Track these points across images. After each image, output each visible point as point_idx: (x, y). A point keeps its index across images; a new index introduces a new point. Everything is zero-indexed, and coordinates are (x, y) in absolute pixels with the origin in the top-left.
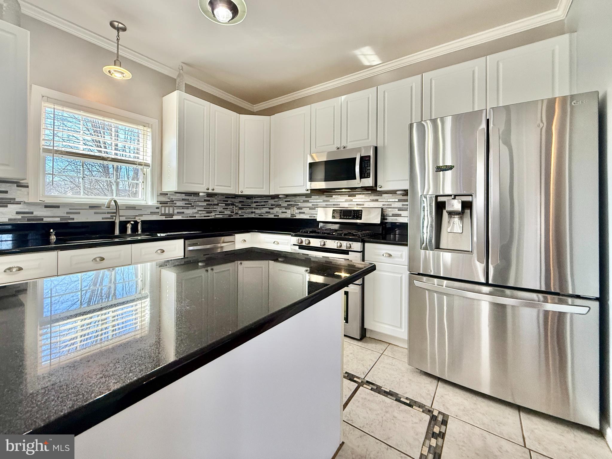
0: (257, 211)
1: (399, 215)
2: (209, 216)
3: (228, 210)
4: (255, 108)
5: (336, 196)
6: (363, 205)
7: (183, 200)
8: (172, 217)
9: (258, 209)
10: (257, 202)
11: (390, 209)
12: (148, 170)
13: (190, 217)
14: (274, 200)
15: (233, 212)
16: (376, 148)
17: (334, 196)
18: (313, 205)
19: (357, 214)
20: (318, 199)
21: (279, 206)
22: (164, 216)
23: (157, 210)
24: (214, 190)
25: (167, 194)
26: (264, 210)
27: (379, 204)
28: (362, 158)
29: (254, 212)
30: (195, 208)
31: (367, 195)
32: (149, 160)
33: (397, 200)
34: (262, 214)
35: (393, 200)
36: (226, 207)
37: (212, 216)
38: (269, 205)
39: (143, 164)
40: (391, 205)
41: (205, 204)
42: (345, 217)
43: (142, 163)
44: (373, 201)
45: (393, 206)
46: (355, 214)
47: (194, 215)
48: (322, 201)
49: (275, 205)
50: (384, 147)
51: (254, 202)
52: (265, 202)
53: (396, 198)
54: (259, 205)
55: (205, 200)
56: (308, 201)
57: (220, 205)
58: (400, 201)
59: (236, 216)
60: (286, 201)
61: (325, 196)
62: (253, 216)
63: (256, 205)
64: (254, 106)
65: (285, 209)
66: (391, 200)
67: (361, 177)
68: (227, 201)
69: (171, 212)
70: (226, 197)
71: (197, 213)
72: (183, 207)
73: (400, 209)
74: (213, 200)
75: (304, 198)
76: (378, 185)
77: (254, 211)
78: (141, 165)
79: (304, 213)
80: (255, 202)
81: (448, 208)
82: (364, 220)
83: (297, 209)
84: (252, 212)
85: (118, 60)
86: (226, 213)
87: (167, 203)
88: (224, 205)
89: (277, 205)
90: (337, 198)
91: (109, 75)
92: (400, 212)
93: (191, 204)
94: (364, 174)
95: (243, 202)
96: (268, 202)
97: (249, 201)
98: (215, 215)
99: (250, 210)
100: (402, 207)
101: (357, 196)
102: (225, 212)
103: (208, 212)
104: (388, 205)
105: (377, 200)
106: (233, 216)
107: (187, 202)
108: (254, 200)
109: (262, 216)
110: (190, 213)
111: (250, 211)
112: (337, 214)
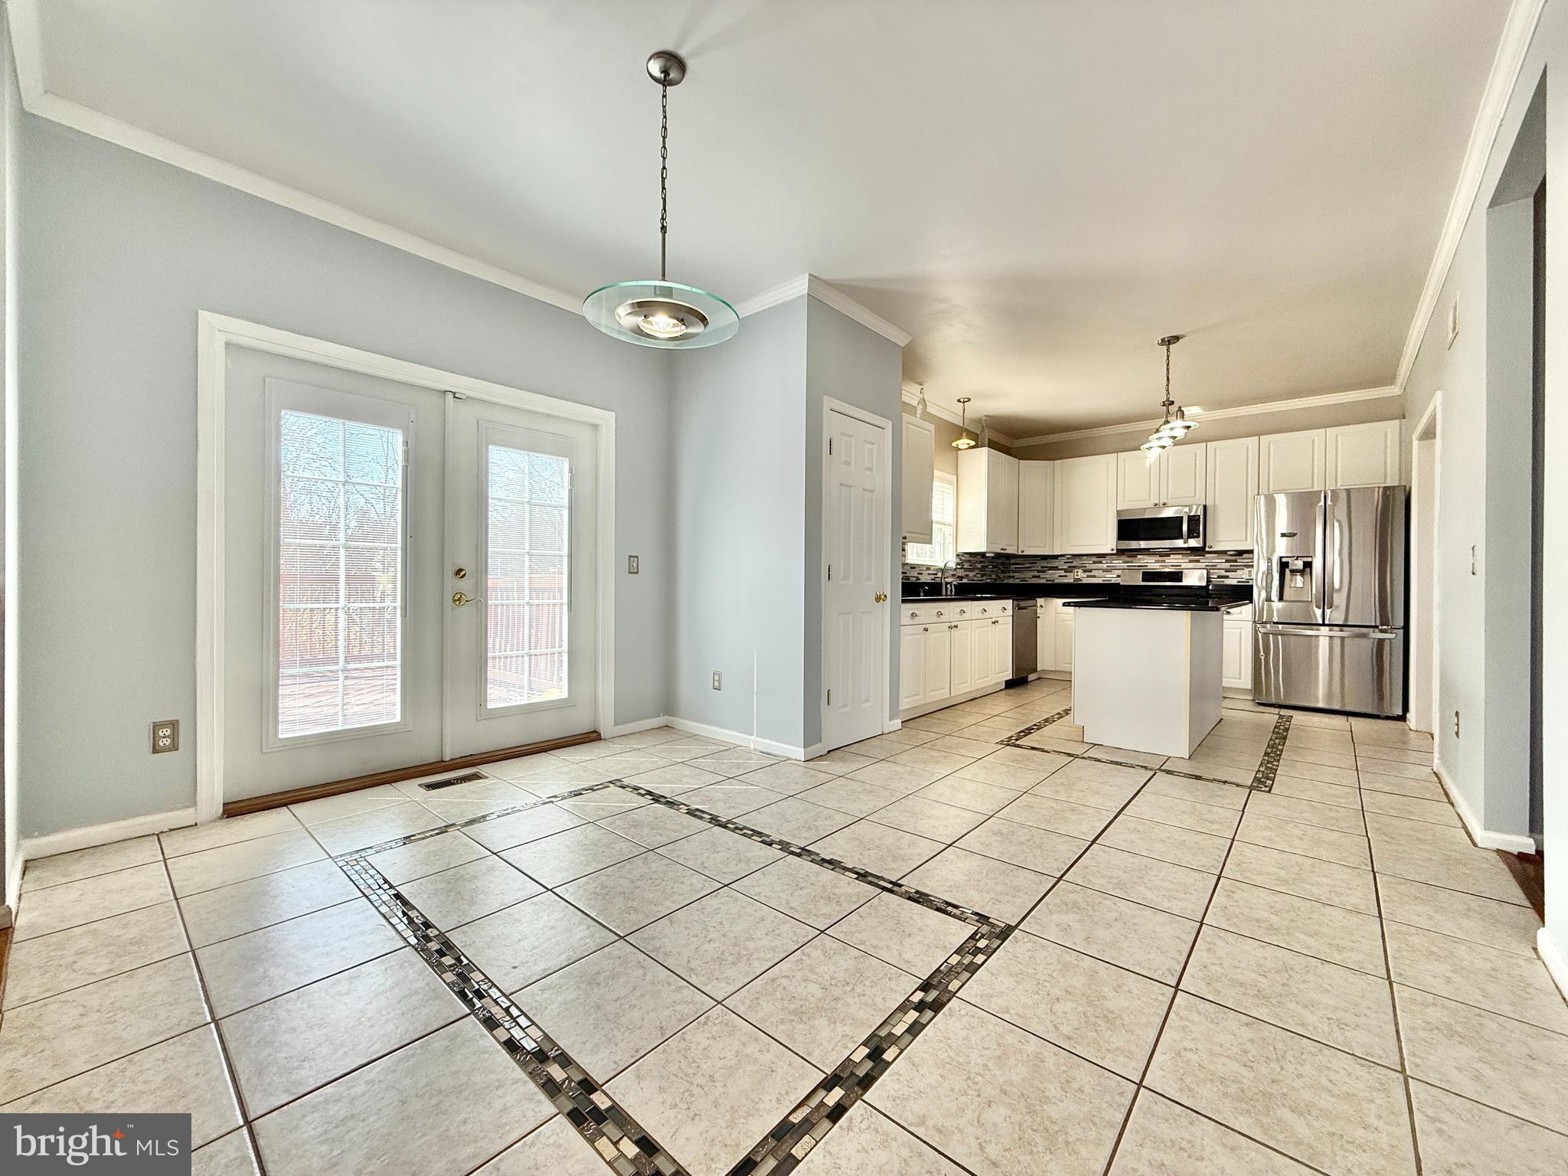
1: (1227, 577)
5: (1143, 556)
6: (1180, 566)
7: (968, 561)
8: (962, 580)
9: (1019, 572)
11: (1216, 571)
12: (952, 531)
14: (1045, 561)
16: (1205, 507)
17: (1139, 557)
19: (1174, 576)
20: (1119, 560)
21: (1056, 568)
24: (1005, 550)
26: (1029, 574)
27: (1205, 566)
28: (1190, 518)
29: (1015, 576)
31: (1187, 555)
33: (1224, 561)
34: (1026, 579)
35: (1219, 561)
38: (1037, 568)
40: (1216, 566)
41: (980, 565)
42: (1160, 580)
44: (1190, 561)
45: (1218, 567)
46: (1172, 576)
48: (1121, 562)
49: (1047, 567)
50: (1214, 506)
52: (1031, 563)
53: (1223, 559)
54: (1023, 568)
55: (980, 561)
56: (1101, 562)
58: (1228, 561)
60: (1065, 562)
61: (1126, 556)
62: (1011, 581)
63: (1016, 568)
65: (1065, 572)
66: (1217, 561)
67: (1189, 537)
69: (962, 574)
72: (968, 569)
76: (1207, 545)
77: (1012, 574)
79: (1094, 577)
80: (1014, 564)
81: (1291, 567)
82: (1186, 582)
83: (1084, 572)
84: (1011, 576)
87: (961, 565)
89: (1050, 567)
90: (1144, 559)
92: (1227, 574)
94: (1193, 533)
96: (1035, 563)
100: (1231, 568)
101: (1172, 556)
103: (982, 576)
105: (1198, 561)
107: (970, 564)
109: (1027, 581)
110: (972, 577)
112: (1148, 576)
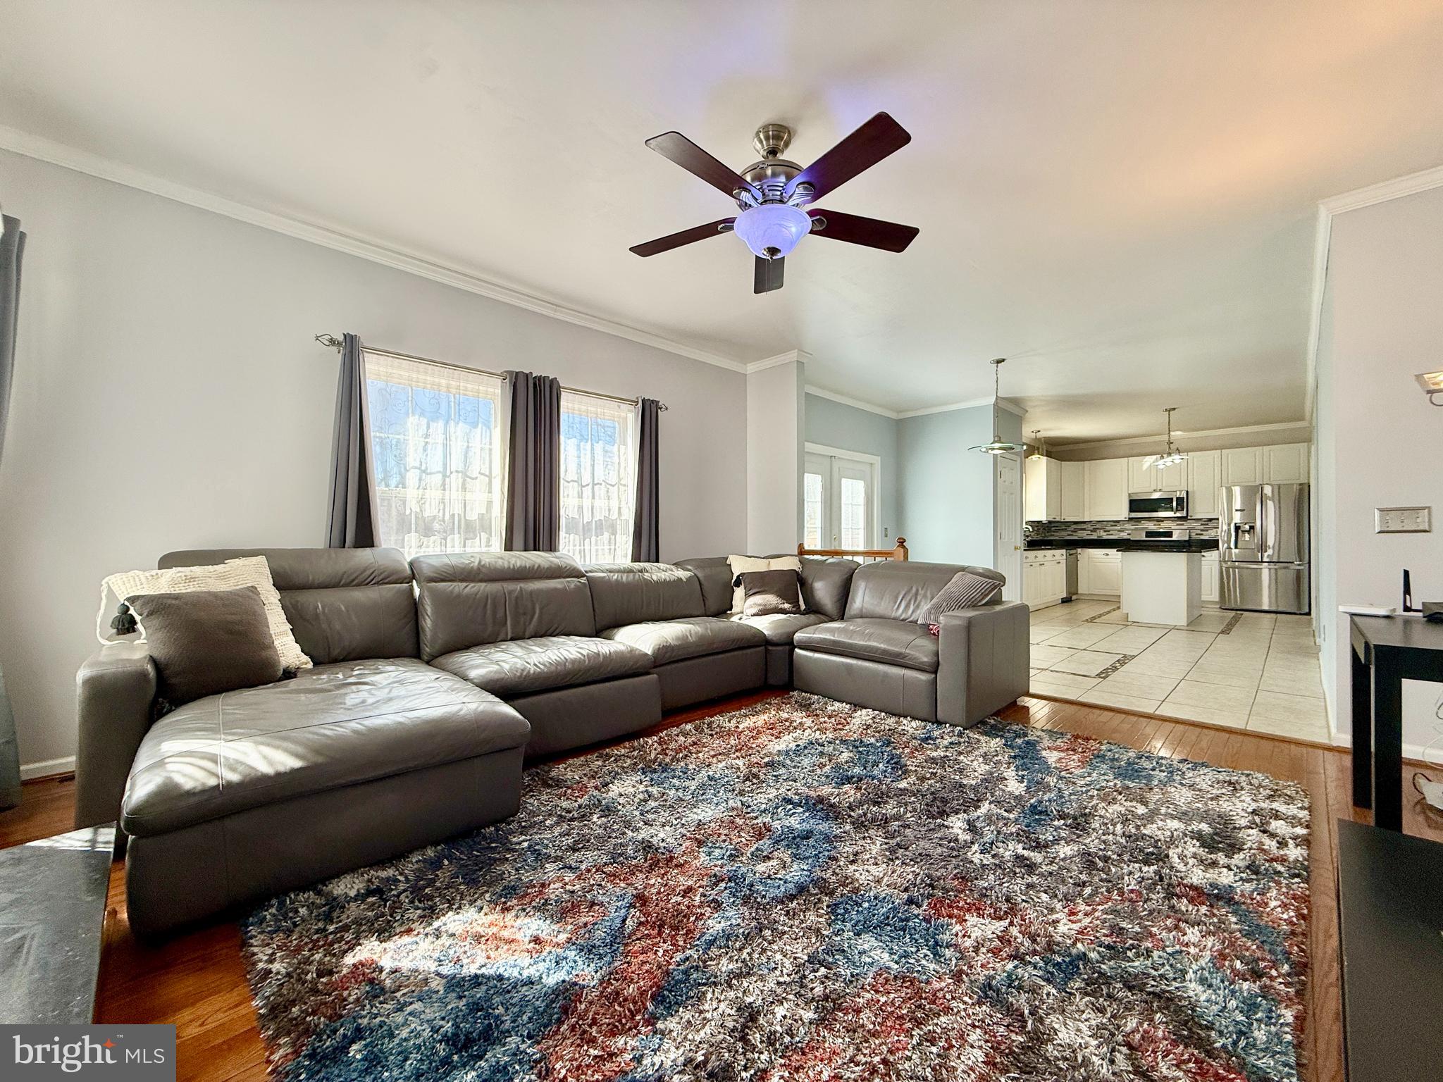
1: (1202, 534)
11: (1195, 531)
16: (1187, 492)
21: (1084, 529)
26: (1064, 534)
27: (1188, 528)
28: (1177, 498)
31: (1173, 521)
33: (1200, 524)
42: (1157, 536)
44: (1178, 525)
46: (1165, 534)
49: (1079, 529)
50: (1193, 491)
58: (1203, 525)
60: (1091, 526)
61: (1137, 522)
66: (1195, 525)
73: (1202, 530)
79: (1111, 534)
81: (1242, 529)
83: (1104, 531)
100: (1206, 529)
101: (1165, 522)
104: (1194, 528)
112: (1149, 534)
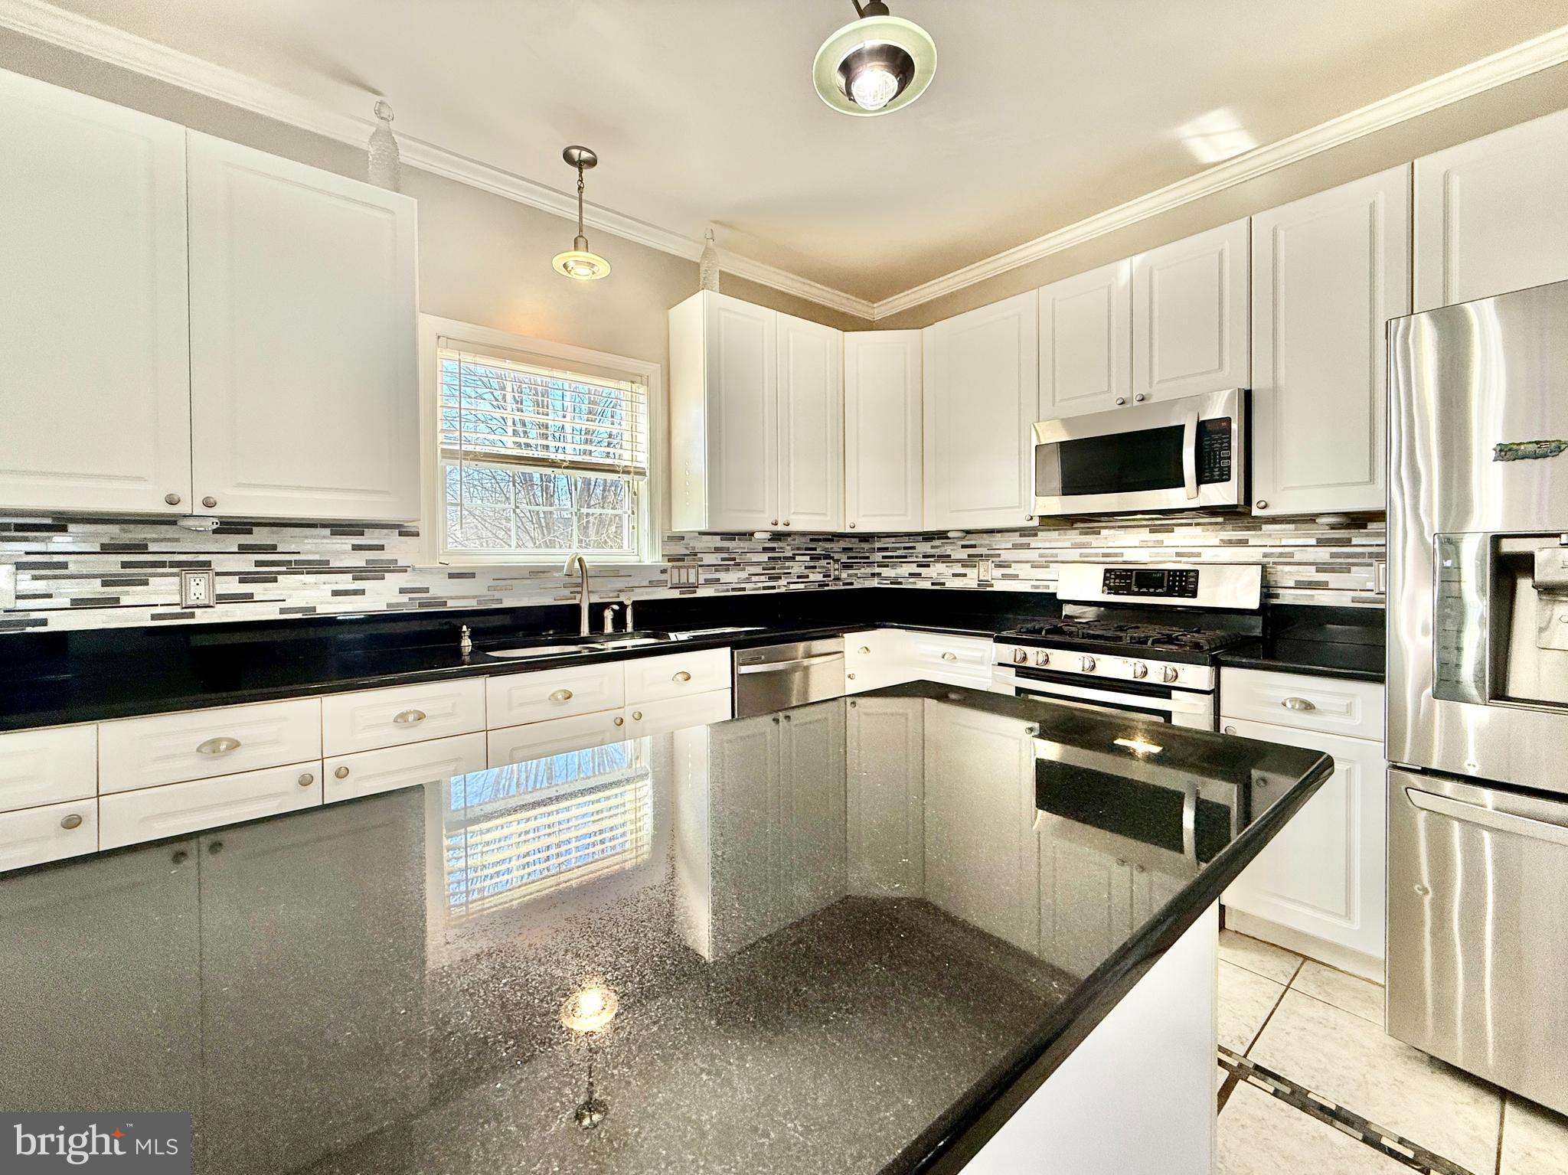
0: (886, 572)
2: (774, 588)
3: (817, 570)
4: (876, 311)
5: (1112, 531)
6: (1199, 555)
7: (717, 550)
8: (695, 592)
9: (887, 566)
10: (886, 549)
11: (1288, 568)
12: (642, 485)
13: (733, 590)
14: (931, 544)
15: (830, 576)
16: (1248, 396)
17: (1103, 532)
18: (1040, 556)
19: (1181, 581)
20: (1057, 540)
21: (945, 558)
22: (678, 590)
23: (663, 577)
24: (788, 525)
25: (683, 538)
26: (905, 570)
27: (1256, 554)
29: (879, 574)
30: (744, 569)
31: (1209, 527)
32: (643, 461)
34: (900, 580)
35: (1300, 542)
36: (812, 564)
37: (782, 586)
38: (917, 557)
39: (632, 470)
40: (1292, 555)
41: (764, 557)
42: (1145, 590)
43: (629, 469)
44: (1230, 543)
45: (1297, 558)
46: (1174, 581)
47: (743, 586)
48: (1068, 545)
49: (934, 556)
50: (1275, 390)
51: (879, 549)
52: (905, 548)
53: (1310, 536)
54: (892, 557)
55: (764, 549)
56: (1027, 547)
57: (798, 558)
58: (1322, 543)
59: (836, 585)
60: (963, 547)
61: (1078, 531)
62: (875, 583)
63: (884, 557)
64: (875, 305)
65: (963, 566)
67: (1200, 481)
68: (815, 549)
69: (692, 580)
70: (812, 540)
71: (748, 580)
72: (717, 567)
73: (1322, 568)
74: (781, 548)
75: (1016, 538)
76: (1255, 501)
77: (877, 570)
78: (629, 473)
79: (1015, 577)
82: (1207, 598)
83: (996, 566)
84: (873, 575)
85: (581, 236)
86: (812, 577)
87: (683, 560)
88: (807, 558)
89: (938, 556)
90: (1116, 538)
91: (564, 272)
92: (1322, 577)
93: (734, 559)
94: (1210, 470)
95: (851, 549)
96: (914, 548)
97: (866, 546)
98: (788, 583)
99: (869, 569)
100: (1332, 561)
102: (811, 575)
103: (772, 578)
104: (1281, 555)
105: (1243, 543)
106: (828, 585)
107: (725, 555)
108: (877, 545)
109: (901, 583)
110: (734, 582)
111: (869, 571)
112: (1119, 579)
